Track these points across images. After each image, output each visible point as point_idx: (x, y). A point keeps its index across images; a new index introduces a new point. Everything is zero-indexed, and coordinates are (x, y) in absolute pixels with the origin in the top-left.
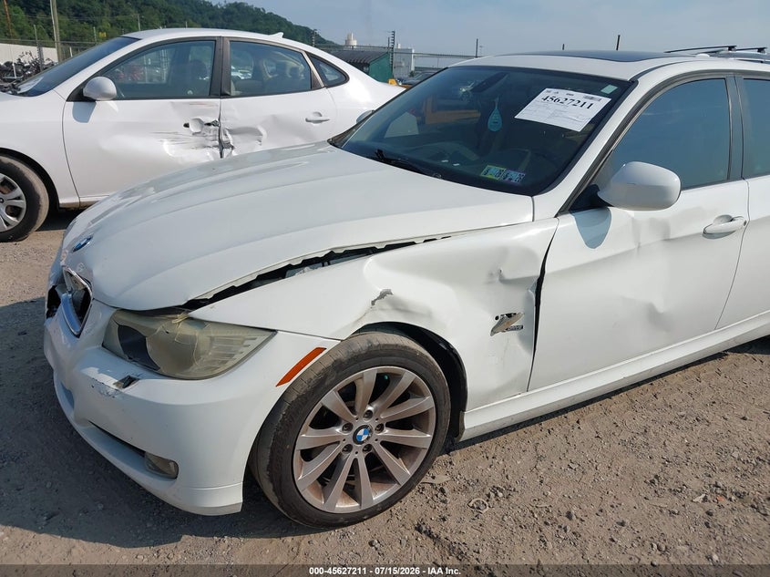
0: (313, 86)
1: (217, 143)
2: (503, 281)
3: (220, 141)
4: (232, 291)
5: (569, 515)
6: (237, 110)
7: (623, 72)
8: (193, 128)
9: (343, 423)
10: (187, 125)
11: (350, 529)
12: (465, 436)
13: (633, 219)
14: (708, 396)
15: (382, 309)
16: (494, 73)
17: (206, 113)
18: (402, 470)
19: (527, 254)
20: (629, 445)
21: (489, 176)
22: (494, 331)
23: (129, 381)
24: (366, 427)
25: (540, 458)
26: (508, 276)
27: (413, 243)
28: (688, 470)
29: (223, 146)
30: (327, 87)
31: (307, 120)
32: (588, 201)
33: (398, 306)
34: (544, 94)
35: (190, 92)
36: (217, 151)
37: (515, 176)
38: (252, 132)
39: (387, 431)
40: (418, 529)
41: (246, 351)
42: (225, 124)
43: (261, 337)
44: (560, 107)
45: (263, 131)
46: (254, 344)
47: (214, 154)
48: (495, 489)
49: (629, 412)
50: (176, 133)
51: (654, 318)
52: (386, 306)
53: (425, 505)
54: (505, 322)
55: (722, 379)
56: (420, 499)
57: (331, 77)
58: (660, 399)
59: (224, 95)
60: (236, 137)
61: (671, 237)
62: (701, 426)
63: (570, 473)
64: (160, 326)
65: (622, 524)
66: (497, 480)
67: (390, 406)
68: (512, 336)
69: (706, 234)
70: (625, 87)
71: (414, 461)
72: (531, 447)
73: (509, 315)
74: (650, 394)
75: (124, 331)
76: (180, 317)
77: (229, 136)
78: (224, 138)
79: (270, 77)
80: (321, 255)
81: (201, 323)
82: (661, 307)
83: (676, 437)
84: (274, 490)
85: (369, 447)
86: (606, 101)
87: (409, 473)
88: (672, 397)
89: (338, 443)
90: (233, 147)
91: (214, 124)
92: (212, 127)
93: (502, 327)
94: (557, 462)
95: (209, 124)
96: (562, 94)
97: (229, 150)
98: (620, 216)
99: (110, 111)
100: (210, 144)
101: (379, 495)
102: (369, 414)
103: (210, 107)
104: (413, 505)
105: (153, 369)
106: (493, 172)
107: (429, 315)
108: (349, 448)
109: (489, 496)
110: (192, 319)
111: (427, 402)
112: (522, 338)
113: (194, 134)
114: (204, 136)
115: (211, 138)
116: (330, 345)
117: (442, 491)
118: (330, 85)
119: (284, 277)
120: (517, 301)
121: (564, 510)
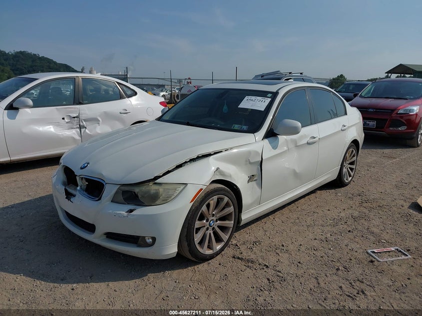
0: (121, 97)
1: (78, 126)
2: (250, 163)
3: (79, 125)
4: (168, 172)
5: (283, 246)
6: (88, 110)
7: (273, 88)
8: (66, 120)
9: (206, 219)
10: (63, 119)
11: (210, 261)
12: (242, 223)
13: (286, 139)
14: (315, 205)
15: (217, 175)
16: (223, 91)
17: (72, 112)
18: (225, 237)
19: (257, 153)
20: (294, 223)
21: (235, 128)
22: (248, 182)
23: (131, 211)
24: (212, 220)
25: (266, 231)
26: (252, 161)
27: (222, 151)
28: (316, 228)
29: (81, 127)
30: (128, 97)
31: (120, 113)
32: (271, 134)
33: (222, 173)
34: (246, 98)
35: (64, 103)
36: (78, 130)
37: (245, 128)
38: (94, 120)
39: (218, 222)
40: (234, 257)
41: (178, 192)
42: (82, 117)
43: (182, 187)
44: (254, 103)
45: (100, 120)
46: (180, 189)
47: (77, 131)
48: (255, 242)
49: (290, 213)
50: (58, 123)
51: (296, 175)
52: (218, 174)
53: (233, 251)
54: (251, 178)
55: (318, 199)
56: (230, 249)
57: (129, 92)
58: (299, 208)
59: (80, 103)
60: (88, 123)
61: (298, 145)
62: (316, 214)
63: (278, 234)
64: (144, 188)
65: (301, 245)
66: (254, 239)
67: (221, 211)
68: (254, 183)
69: (308, 143)
70: (275, 95)
71: (228, 232)
72: (261, 228)
73: (253, 176)
74: (295, 207)
75: (124, 193)
76: (151, 184)
77: (84, 123)
78: (81, 124)
79: (91, 93)
80: (195, 157)
81: (160, 184)
82: (297, 171)
83: (309, 219)
84: (188, 245)
85: (213, 228)
86: (269, 100)
87: (227, 237)
88: (303, 207)
89: (205, 226)
90: (86, 128)
91: (77, 117)
92: (76, 119)
93: (251, 180)
94: (272, 231)
95: (74, 117)
96: (253, 98)
97: (84, 129)
98: (282, 138)
99: (27, 113)
100: (75, 127)
101: (219, 247)
102: (213, 215)
103: (75, 110)
104: (229, 251)
105: (141, 204)
106: (236, 127)
107: (230, 176)
108: (207, 229)
109: (253, 244)
110: (156, 183)
111: (231, 209)
112: (257, 184)
113: (67, 123)
114: (72, 123)
115: (76, 124)
116: (204, 188)
117: (237, 245)
118: (129, 96)
119: (181, 167)
120: (255, 170)
121: (280, 245)
